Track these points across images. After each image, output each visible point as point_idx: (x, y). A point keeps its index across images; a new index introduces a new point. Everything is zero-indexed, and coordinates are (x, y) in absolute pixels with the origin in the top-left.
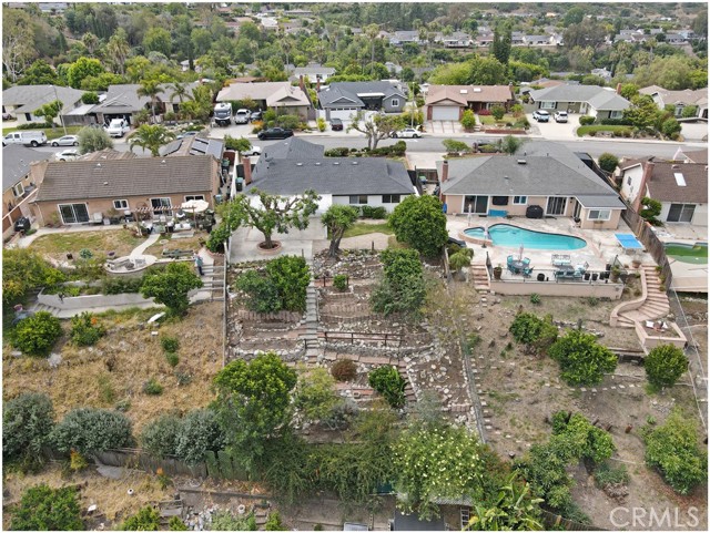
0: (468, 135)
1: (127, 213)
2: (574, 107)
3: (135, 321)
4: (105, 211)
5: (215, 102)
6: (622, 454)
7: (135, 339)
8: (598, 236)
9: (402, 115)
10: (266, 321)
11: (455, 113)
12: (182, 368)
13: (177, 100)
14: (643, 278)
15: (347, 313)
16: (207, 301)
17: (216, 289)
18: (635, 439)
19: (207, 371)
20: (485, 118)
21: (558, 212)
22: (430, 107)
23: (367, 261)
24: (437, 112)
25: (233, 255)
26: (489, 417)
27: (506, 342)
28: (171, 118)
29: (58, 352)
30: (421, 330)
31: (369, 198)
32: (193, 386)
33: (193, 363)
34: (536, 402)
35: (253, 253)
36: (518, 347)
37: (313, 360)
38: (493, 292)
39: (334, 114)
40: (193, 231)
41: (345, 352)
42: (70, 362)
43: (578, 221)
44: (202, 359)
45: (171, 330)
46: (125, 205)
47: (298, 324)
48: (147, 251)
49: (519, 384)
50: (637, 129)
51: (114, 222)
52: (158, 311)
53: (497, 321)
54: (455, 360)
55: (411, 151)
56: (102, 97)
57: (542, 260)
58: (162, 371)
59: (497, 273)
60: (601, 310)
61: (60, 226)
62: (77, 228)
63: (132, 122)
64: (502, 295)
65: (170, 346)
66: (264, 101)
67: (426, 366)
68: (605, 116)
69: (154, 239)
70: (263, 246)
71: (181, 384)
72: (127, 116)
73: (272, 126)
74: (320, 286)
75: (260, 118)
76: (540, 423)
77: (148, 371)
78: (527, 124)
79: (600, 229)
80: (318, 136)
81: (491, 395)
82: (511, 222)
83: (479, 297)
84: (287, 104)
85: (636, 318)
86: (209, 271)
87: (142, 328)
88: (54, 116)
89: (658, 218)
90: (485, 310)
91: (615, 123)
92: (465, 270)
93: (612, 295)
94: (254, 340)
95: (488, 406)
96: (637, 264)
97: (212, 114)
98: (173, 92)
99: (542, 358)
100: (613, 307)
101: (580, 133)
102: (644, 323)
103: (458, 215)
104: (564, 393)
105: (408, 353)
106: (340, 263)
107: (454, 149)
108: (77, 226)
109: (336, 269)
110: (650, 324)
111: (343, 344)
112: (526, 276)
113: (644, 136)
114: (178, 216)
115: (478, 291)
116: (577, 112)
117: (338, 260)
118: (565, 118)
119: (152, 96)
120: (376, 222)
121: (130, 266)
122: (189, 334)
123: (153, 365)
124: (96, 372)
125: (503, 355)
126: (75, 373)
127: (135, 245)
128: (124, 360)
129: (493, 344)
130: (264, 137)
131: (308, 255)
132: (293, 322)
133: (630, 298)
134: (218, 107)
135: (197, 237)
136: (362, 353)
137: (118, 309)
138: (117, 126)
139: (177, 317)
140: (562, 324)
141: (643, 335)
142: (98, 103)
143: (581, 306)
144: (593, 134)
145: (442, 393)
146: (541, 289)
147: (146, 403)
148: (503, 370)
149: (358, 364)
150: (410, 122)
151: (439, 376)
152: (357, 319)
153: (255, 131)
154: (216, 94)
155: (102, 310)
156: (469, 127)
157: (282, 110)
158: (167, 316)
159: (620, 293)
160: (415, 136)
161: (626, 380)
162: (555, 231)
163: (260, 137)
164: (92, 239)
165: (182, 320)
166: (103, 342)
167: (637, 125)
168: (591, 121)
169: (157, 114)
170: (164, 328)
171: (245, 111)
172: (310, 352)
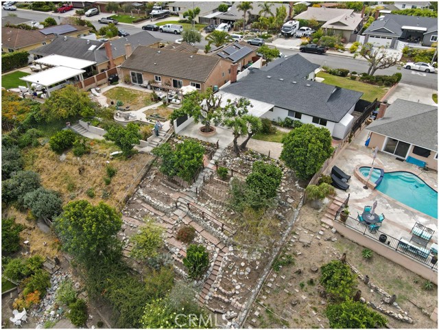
4: (150, 81)
5: (291, 19)
7: (99, 161)
10: (169, 180)
12: (109, 188)
15: (217, 196)
16: (146, 153)
26: (253, 325)
28: (255, 27)
29: (66, 154)
33: (116, 188)
35: (195, 132)
37: (175, 217)
38: (334, 230)
39: (372, 40)
41: (196, 222)
44: (122, 187)
45: (117, 164)
46: (160, 80)
47: (185, 190)
51: (152, 88)
58: (100, 185)
60: (431, 299)
61: (130, 84)
64: (342, 236)
65: (112, 173)
66: (325, 22)
67: (238, 260)
69: (159, 104)
70: (203, 129)
72: (233, 22)
73: (314, 42)
74: (214, 170)
75: (312, 35)
82: (422, 175)
83: (319, 228)
84: (335, 27)
86: (162, 135)
87: (106, 157)
92: (325, 201)
94: (154, 188)
95: (259, 317)
97: (280, 27)
103: (379, 152)
105: (234, 245)
106: (238, 158)
108: (137, 86)
109: (232, 162)
119: (245, 11)
122: (123, 170)
124: (74, 172)
125: (302, 285)
126: (67, 168)
127: (146, 105)
128: (88, 171)
129: (299, 272)
130: (303, 50)
131: (224, 145)
134: (288, 23)
139: (125, 157)
140: (376, 290)
142: (225, 12)
145: (234, 286)
148: (292, 298)
149: (199, 235)
151: (242, 273)
152: (221, 204)
158: (122, 154)
160: (428, 71)
165: (126, 160)
170: (114, 161)
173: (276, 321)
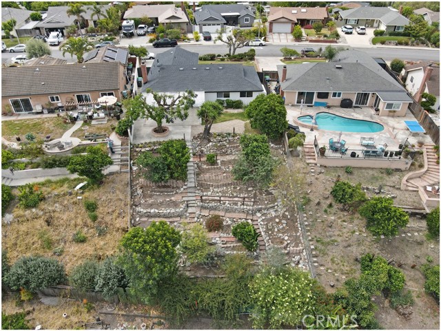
0: (297, 43)
1: (60, 105)
2: (370, 23)
3: (65, 188)
4: (44, 104)
5: (123, 19)
6: (408, 284)
7: (66, 202)
8: (392, 122)
9: (252, 29)
10: (159, 187)
11: (288, 27)
12: (100, 222)
13: (95, 17)
14: (425, 154)
15: (217, 181)
16: (117, 173)
17: (123, 164)
18: (417, 272)
19: (118, 226)
20: (309, 31)
21: (363, 104)
22: (271, 23)
23: (230, 142)
24: (276, 27)
25: (135, 137)
26: (316, 256)
27: (328, 202)
28: (92, 31)
30: (269, 193)
31: (231, 94)
32: (108, 236)
33: (108, 219)
34: (349, 246)
35: (149, 136)
36: (336, 206)
37: (192, 215)
38: (318, 165)
39: (205, 29)
40: (107, 118)
41: (215, 209)
42: (19, 220)
43: (377, 110)
44: (115, 214)
45: (91, 195)
46: (58, 100)
47: (182, 189)
48: (74, 135)
49: (337, 233)
50: (413, 39)
51: (51, 111)
52: (82, 181)
53: (322, 187)
54: (292, 215)
55: (258, 56)
56: (44, 16)
57: (354, 141)
58: (86, 225)
59: (322, 151)
60: (395, 178)
61: (12, 114)
62: (24, 116)
63: (65, 34)
64: (325, 167)
65: (91, 207)
66: (157, 19)
67: (272, 219)
68: (392, 30)
69: (79, 124)
70: (156, 131)
71: (100, 235)
72: (62, 29)
73: (162, 37)
74: (197, 160)
75: (154, 31)
76: (352, 261)
77: (76, 225)
78: (338, 36)
79: (393, 117)
80: (194, 44)
81: (317, 241)
82: (330, 111)
83: (309, 168)
84: (173, 21)
85: (419, 183)
86: (118, 150)
87: (71, 194)
88: (11, 30)
89: (432, 107)
90: (313, 178)
91: (399, 34)
92: (299, 148)
93: (403, 167)
94: (150, 201)
95: (316, 249)
96: (421, 144)
97: (120, 28)
98: (92, 12)
99: (354, 213)
100: (404, 176)
101: (374, 42)
102: (425, 188)
103: (293, 105)
104: (369, 239)
105: (259, 210)
106: (211, 144)
107: (288, 55)
108: (25, 114)
109: (208, 149)
110: (429, 189)
111: (213, 204)
112: (343, 153)
113: (418, 44)
114: (96, 107)
115: (308, 164)
116: (372, 27)
117: (210, 141)
118: (363, 31)
119: (78, 16)
120: (236, 111)
121: (61, 147)
122: (104, 198)
123: (79, 221)
124: (39, 227)
125: (326, 211)
126: (23, 228)
127: (65, 130)
128: (58, 218)
129: (319, 204)
130: (157, 45)
131: (188, 138)
132: (178, 188)
133: (415, 169)
134: (125, 23)
135: (110, 124)
136: (227, 210)
137: (53, 179)
138: (54, 37)
139: (96, 186)
140: (367, 189)
141: (425, 198)
142: (41, 20)
143: (381, 175)
144: (383, 43)
145: (283, 239)
146: (353, 163)
147: (74, 249)
148: (326, 223)
149: (224, 218)
150: (258, 34)
151: (281, 227)
152: (223, 185)
153: (151, 41)
154: (123, 14)
155: (42, 180)
156: (298, 38)
157: (170, 26)
158: (88, 184)
159: (408, 166)
160: (261, 45)
161: (412, 230)
162: (361, 117)
163: (154, 45)
164: (35, 125)
165: (99, 187)
166: (43, 205)
167: (414, 36)
168: (381, 33)
169: (82, 28)
170: (87, 194)
171: (143, 26)
172: (190, 210)
173: (328, 244)
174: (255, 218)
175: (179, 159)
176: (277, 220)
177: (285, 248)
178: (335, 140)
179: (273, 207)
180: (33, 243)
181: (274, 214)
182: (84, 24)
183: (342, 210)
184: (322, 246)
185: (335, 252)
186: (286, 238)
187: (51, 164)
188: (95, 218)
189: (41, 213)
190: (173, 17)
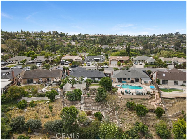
0: (119, 67)
1: (42, 81)
2: (143, 61)
3: (43, 103)
4: (37, 81)
5: (61, 60)
6: (151, 132)
7: (43, 106)
8: (146, 86)
9: (104, 63)
10: (72, 103)
11: (116, 62)
12: (53, 112)
13: (52, 59)
14: (155, 94)
15: (90, 102)
16: (59, 99)
17: (61, 96)
18: (154, 128)
19: (59, 113)
20: (123, 63)
21: (138, 82)
22: (110, 61)
23: (94, 91)
24: (112, 62)
25: (65, 90)
26: (121, 124)
27: (125, 108)
28: (51, 63)
29: (26, 108)
30: (106, 105)
31: (95, 79)
32: (55, 116)
33: (55, 111)
34: (132, 120)
35: (69, 89)
36: (128, 109)
37: (82, 111)
39: (88, 63)
40: (56, 85)
41: (89, 110)
42: (29, 111)
43: (142, 83)
44: (58, 110)
45: (51, 104)
46: (41, 80)
48: (46, 89)
49: (128, 117)
50: (157, 66)
51: (39, 83)
52: (49, 100)
53: (123, 103)
54: (114, 111)
55: (106, 70)
56: (35, 59)
57: (133, 91)
58: (49, 113)
59: (123, 93)
60: (146, 101)
61: (27, 84)
62: (30, 85)
63: (42, 64)
65: (51, 108)
66: (72, 60)
67: (107, 113)
68: (150, 63)
69: (47, 87)
70: (71, 88)
71: (53, 116)
72: (41, 63)
73: (74, 65)
74: (84, 96)
75: (71, 63)
76: (133, 125)
77: (45, 113)
78: (133, 65)
79: (147, 85)
80: (85, 67)
81: (122, 119)
82: (127, 84)
83: (119, 98)
84: (77, 60)
85: (154, 103)
86: (60, 93)
87: (45, 104)
88: (25, 62)
89: (160, 83)
90: (120, 101)
91: (153, 64)
92: (116, 93)
93: (149, 98)
95: (121, 121)
96: (154, 92)
97: (60, 62)
99: (133, 111)
100: (149, 101)
101: (145, 67)
102: (156, 104)
103: (115, 82)
104: (138, 118)
105: (103, 110)
107: (116, 69)
109: (87, 92)
110: (157, 104)
111: (89, 108)
112: (129, 94)
113: (159, 67)
114: (53, 82)
115: (119, 97)
116: (144, 62)
117: (88, 91)
118: (141, 64)
119: (47, 58)
120: (97, 84)
121: (43, 91)
122: (55, 105)
123: (47, 112)
124: (34, 113)
125: (124, 110)
126: (29, 113)
127: (43, 88)
129: (122, 108)
130: (72, 67)
132: (78, 103)
133: (153, 99)
134: (62, 61)
135: (57, 86)
136: (93, 110)
137: (39, 100)
138: (38, 65)
139: (52, 102)
141: (155, 106)
142: (34, 60)
143: (142, 100)
144: (148, 67)
146: (133, 97)
147: (45, 120)
148: (124, 114)
149: (92, 112)
150: (105, 64)
151: (110, 115)
152: (92, 103)
153: (70, 66)
154: (61, 58)
155: (36, 100)
156: (119, 65)
157: (76, 61)
158: (50, 102)
159: (150, 98)
161: (152, 116)
162: (137, 85)
163: (71, 67)
164: (34, 87)
165: (53, 102)
166: (36, 107)
168: (147, 64)
169: (48, 62)
170: (50, 104)
171: (68, 62)
172: (81, 110)
173: (125, 120)
174: (102, 112)
175: (78, 94)
176: (109, 113)
177: (111, 121)
178: (127, 90)
179: (108, 109)
180: (32, 118)
181: (108, 111)
182: (48, 61)
183: (130, 110)
184: (123, 120)
185: (127, 122)
186: (112, 118)
187: (39, 96)
188: (51, 111)
189: (35, 109)
190: (78, 59)
